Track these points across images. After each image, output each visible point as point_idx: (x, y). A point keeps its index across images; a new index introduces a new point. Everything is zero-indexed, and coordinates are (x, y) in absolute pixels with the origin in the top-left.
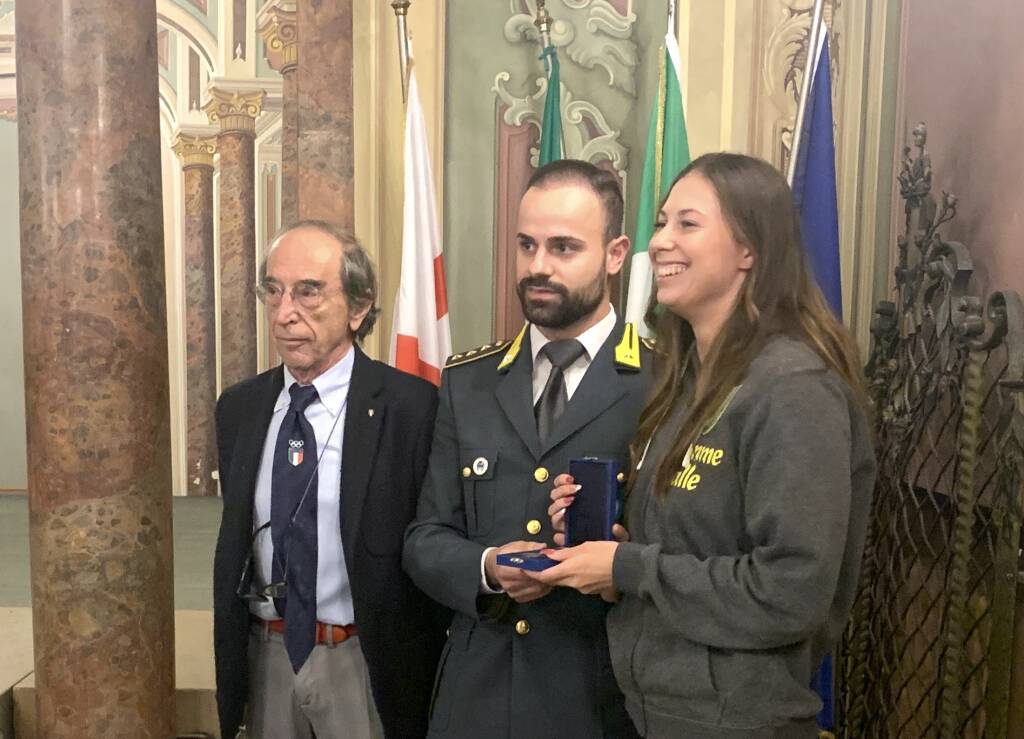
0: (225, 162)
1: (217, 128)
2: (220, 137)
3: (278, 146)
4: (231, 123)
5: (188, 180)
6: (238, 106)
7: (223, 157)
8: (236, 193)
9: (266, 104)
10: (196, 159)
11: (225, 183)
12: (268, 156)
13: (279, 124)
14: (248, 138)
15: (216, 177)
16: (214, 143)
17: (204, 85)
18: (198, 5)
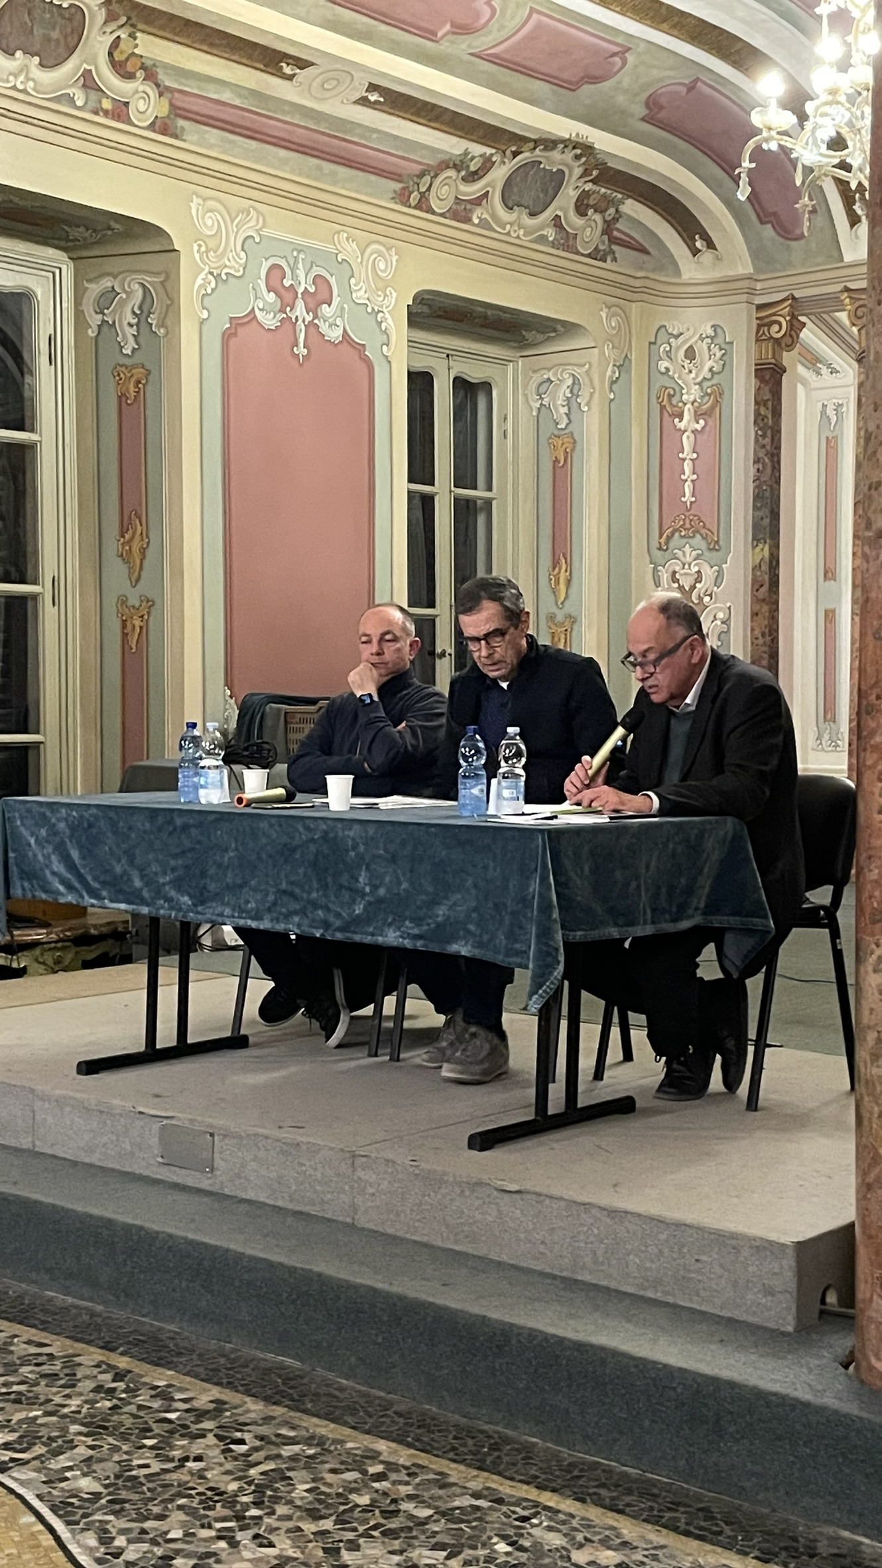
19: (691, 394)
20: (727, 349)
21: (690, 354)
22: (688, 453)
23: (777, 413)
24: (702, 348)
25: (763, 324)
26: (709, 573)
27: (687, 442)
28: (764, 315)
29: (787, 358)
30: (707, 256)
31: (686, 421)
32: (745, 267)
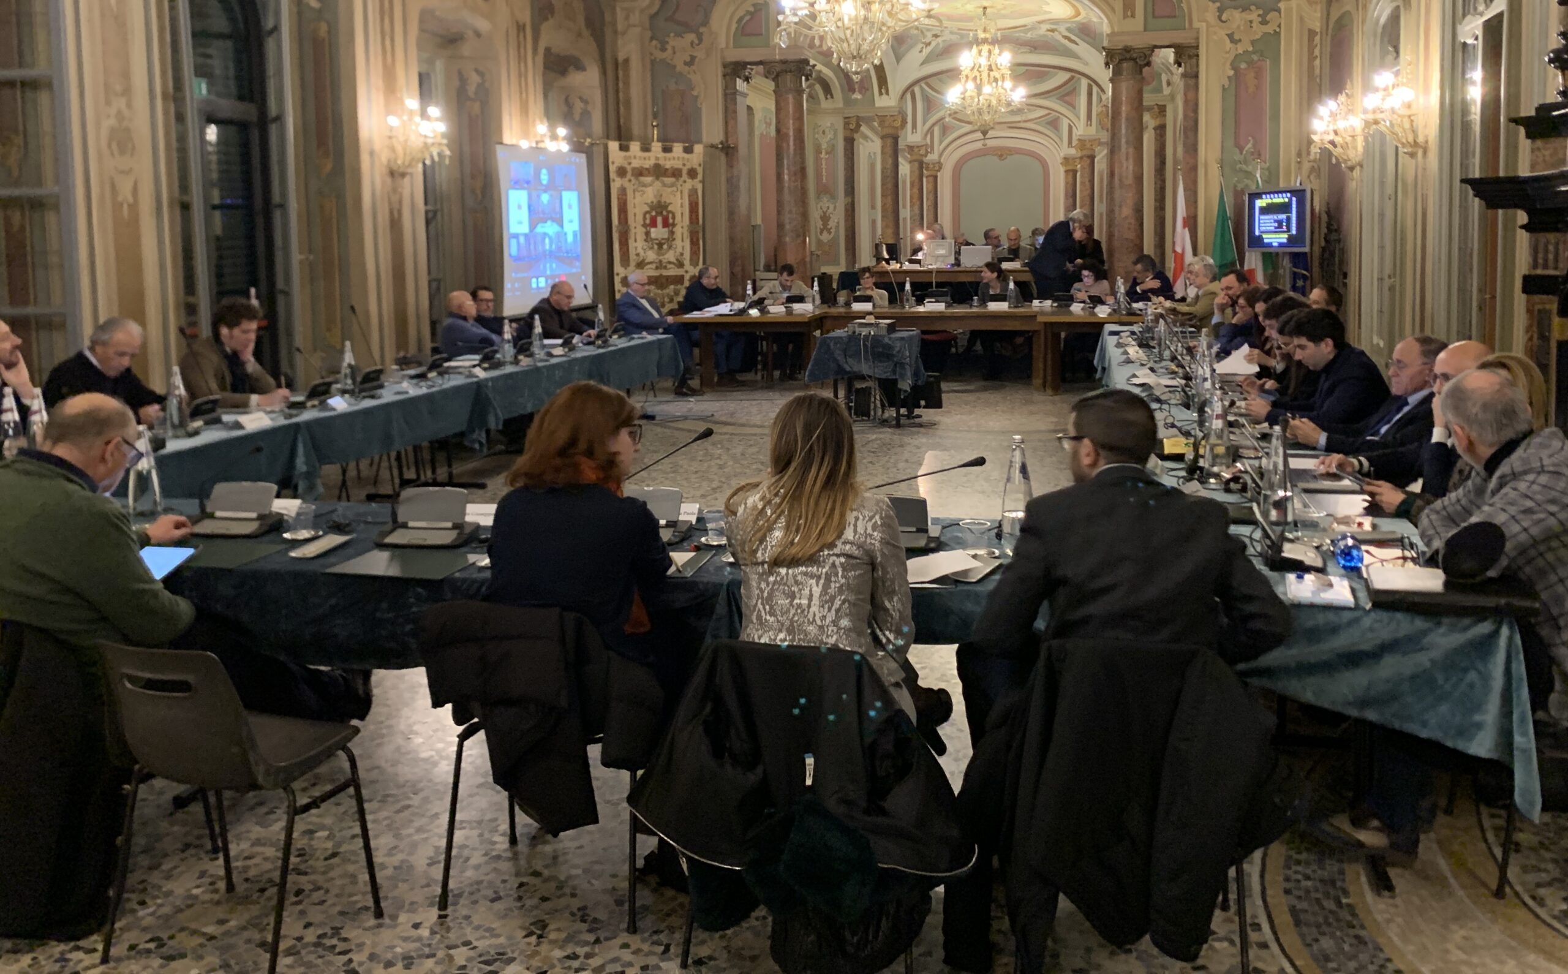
0: (1083, 168)
1: (1079, 155)
2: (1081, 158)
3: (1105, 160)
4: (1086, 152)
5: (1066, 177)
6: (1088, 146)
7: (1082, 166)
8: (1087, 180)
9: (1100, 144)
10: (1070, 168)
11: (1082, 176)
12: (1101, 164)
13: (1105, 152)
14: (1092, 158)
15: (1078, 174)
16: (1078, 161)
17: (1074, 138)
18: (1072, 106)
19: (824, 146)
20: (836, 132)
21: (824, 132)
22: (824, 166)
23: (853, 154)
24: (827, 131)
25: (846, 124)
26: (832, 207)
27: (824, 162)
28: (847, 121)
29: (856, 136)
30: (830, 100)
31: (823, 155)
32: (841, 105)
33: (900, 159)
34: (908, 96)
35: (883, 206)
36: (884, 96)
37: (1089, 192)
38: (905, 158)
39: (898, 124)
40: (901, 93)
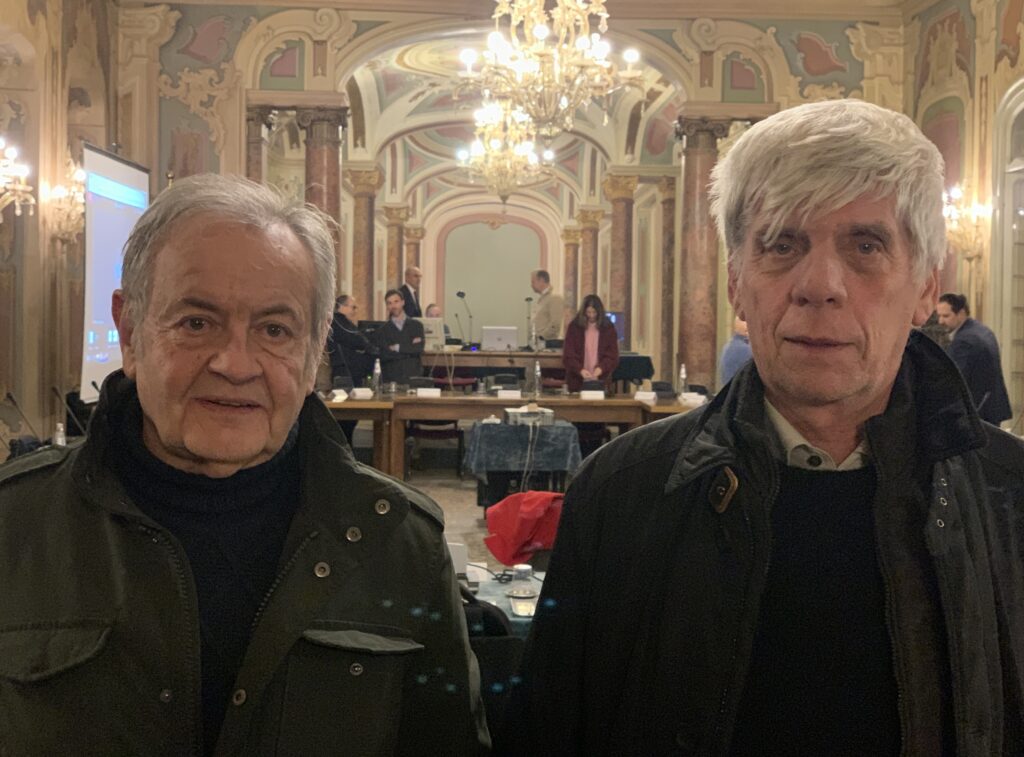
0: (585, 242)
1: (581, 227)
2: (583, 231)
3: (609, 235)
4: (588, 225)
5: (567, 252)
6: (591, 217)
7: (584, 240)
8: (589, 256)
9: (604, 216)
10: (572, 241)
11: (584, 251)
12: (605, 239)
13: (609, 225)
14: (595, 232)
15: (580, 249)
16: (579, 234)
17: (576, 208)
18: (574, 172)
33: (377, 223)
34: (388, 150)
35: (355, 276)
36: (360, 149)
37: (591, 269)
38: (382, 221)
39: (374, 181)
40: (379, 145)
